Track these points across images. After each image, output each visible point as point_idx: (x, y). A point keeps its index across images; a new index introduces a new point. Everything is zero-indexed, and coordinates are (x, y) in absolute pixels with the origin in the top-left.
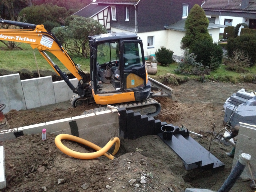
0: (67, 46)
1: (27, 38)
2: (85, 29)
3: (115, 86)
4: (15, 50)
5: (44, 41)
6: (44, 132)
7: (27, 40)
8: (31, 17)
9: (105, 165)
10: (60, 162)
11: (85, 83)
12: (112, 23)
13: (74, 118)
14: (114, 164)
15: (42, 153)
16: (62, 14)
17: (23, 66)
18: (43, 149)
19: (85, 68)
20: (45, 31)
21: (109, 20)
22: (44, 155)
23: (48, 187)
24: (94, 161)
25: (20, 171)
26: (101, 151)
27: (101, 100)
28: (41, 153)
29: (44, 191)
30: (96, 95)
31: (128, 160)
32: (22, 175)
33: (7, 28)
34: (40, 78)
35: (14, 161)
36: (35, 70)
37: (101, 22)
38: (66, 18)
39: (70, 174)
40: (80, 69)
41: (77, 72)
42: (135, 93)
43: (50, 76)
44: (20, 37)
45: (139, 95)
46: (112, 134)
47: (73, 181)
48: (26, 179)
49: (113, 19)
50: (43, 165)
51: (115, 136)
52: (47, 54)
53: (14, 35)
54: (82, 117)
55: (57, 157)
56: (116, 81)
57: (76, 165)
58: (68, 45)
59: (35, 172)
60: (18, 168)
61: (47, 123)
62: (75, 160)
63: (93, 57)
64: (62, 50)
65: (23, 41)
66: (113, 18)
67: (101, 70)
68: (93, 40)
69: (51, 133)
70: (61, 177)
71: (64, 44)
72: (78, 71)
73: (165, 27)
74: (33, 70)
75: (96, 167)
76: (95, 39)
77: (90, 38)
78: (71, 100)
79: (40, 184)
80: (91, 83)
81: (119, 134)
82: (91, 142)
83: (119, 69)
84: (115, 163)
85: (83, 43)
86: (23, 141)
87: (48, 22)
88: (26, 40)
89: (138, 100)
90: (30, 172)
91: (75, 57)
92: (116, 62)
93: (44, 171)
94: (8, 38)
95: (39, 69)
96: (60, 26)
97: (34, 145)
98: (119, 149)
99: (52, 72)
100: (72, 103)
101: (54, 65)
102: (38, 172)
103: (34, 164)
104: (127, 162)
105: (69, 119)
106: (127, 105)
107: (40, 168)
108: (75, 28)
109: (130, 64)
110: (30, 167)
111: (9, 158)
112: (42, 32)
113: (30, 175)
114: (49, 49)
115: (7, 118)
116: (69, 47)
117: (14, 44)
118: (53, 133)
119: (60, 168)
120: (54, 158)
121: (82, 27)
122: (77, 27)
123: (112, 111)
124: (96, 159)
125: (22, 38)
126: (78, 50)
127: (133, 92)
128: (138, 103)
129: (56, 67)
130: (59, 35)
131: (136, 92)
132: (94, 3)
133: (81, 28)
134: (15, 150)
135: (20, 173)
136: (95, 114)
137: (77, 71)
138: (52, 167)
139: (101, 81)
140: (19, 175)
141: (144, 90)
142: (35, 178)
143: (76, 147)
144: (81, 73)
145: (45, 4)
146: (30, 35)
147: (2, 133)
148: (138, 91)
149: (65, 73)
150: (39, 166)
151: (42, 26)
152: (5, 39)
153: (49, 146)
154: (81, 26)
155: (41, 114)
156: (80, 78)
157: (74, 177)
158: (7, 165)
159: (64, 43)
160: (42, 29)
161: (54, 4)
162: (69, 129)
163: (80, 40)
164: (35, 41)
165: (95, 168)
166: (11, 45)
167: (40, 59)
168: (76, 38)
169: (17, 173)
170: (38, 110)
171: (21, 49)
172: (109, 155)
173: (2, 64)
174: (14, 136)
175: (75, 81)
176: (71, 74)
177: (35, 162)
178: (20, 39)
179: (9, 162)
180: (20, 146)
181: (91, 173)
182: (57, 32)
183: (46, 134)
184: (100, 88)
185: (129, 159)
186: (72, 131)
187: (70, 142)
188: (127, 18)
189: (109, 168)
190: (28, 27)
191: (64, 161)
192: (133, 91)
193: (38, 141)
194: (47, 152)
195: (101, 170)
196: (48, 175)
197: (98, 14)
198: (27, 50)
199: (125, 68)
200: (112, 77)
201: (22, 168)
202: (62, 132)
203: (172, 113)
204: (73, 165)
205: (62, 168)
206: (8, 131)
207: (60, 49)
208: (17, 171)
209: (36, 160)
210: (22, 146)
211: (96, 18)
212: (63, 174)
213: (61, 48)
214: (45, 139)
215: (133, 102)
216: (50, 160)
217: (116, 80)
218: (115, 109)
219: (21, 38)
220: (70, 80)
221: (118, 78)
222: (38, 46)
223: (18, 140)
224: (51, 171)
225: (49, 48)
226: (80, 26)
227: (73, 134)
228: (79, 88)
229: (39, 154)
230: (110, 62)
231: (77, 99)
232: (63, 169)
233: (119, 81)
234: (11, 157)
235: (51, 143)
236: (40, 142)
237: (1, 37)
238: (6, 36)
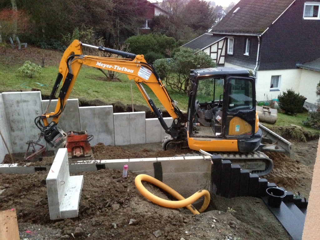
0: (168, 81)
2: (191, 62)
3: (214, 131)
4: (113, 81)
5: (141, 72)
6: (126, 168)
7: (125, 70)
8: (135, 47)
9: (185, 217)
10: (136, 203)
11: (180, 122)
12: (227, 57)
13: (160, 159)
14: (195, 218)
15: (120, 190)
16: (169, 45)
18: (122, 186)
21: (223, 54)
22: (121, 193)
23: (119, 225)
24: (174, 211)
25: (94, 204)
27: (195, 145)
28: (118, 190)
29: (113, 228)
30: (191, 138)
31: (213, 217)
32: (96, 208)
33: (109, 56)
35: (91, 192)
36: (130, 103)
38: (174, 50)
40: (176, 106)
42: (238, 142)
43: (144, 112)
45: (244, 145)
46: (201, 186)
47: (146, 225)
48: (98, 213)
49: (228, 53)
50: (118, 203)
51: (205, 188)
52: (144, 87)
53: (113, 64)
54: (168, 160)
55: (134, 198)
56: (216, 125)
58: (170, 79)
59: (109, 208)
60: (93, 200)
61: (130, 159)
62: (153, 205)
63: (192, 93)
64: (160, 83)
65: (121, 71)
66: (229, 51)
67: (201, 111)
68: (194, 74)
69: (133, 172)
70: (133, 217)
71: (166, 78)
72: (174, 108)
73: (298, 65)
74: (128, 104)
75: (174, 217)
76: (197, 73)
80: (187, 124)
81: (210, 187)
82: (176, 190)
85: (187, 78)
86: (104, 175)
87: (151, 53)
89: (242, 152)
90: (104, 207)
92: (219, 102)
93: (119, 209)
96: (164, 58)
97: (114, 180)
98: (207, 206)
101: (148, 99)
102: (112, 209)
103: (110, 199)
104: (212, 219)
105: (154, 159)
106: (227, 155)
107: (115, 205)
108: (180, 61)
110: (105, 202)
111: (87, 189)
113: (103, 209)
114: (146, 82)
115: (93, 151)
116: (170, 82)
117: (113, 75)
118: (135, 172)
119: (135, 210)
120: (131, 197)
121: (187, 60)
122: (182, 59)
123: (204, 157)
124: (176, 209)
125: (120, 68)
127: (237, 140)
128: (242, 155)
129: (150, 102)
130: (161, 67)
131: (240, 141)
132: (209, 33)
133: (186, 61)
134: (94, 182)
135: (94, 206)
136: (184, 158)
137: (173, 108)
138: (127, 207)
139: (199, 123)
140: (92, 207)
141: (250, 140)
142: (107, 214)
143: (158, 192)
144: (176, 111)
145: (153, 33)
146: (128, 65)
148: (242, 140)
149: (159, 109)
150: (114, 203)
151: (142, 56)
152: (103, 67)
153: (129, 185)
154: (187, 59)
156: (175, 116)
158: (84, 195)
162: (152, 170)
163: (183, 75)
164: (132, 72)
165: (172, 218)
166: (110, 75)
168: (180, 72)
169: (91, 205)
171: (120, 81)
172: (194, 210)
174: (96, 168)
175: (170, 121)
177: (111, 197)
178: (117, 69)
179: (86, 192)
180: (100, 178)
181: (167, 221)
182: (159, 64)
183: (127, 170)
184: (196, 131)
185: (216, 217)
186: (155, 173)
187: (151, 186)
188: (247, 52)
189: (189, 221)
190: (128, 56)
191: (141, 203)
192: (237, 139)
193: (118, 178)
194: (125, 191)
195: (179, 221)
196: (122, 214)
197: (210, 47)
198: (125, 82)
199: (229, 110)
200: (213, 119)
201: (97, 200)
202: (145, 173)
203: (290, 176)
204: (149, 209)
205: (137, 210)
206: (91, 162)
207: (157, 82)
208: (92, 203)
209: (113, 195)
210: (102, 180)
212: (136, 215)
213: (158, 80)
214: (126, 176)
215: (235, 153)
216: (127, 199)
217: (217, 123)
218: (208, 156)
221: (220, 120)
222: (135, 77)
224: (125, 210)
225: (146, 80)
226: (185, 59)
227: (156, 177)
228: (172, 128)
229: (116, 190)
230: (213, 102)
232: (138, 211)
233: (220, 124)
234: (88, 188)
235: (131, 181)
236: (120, 179)
237: (100, 65)
238: (105, 65)
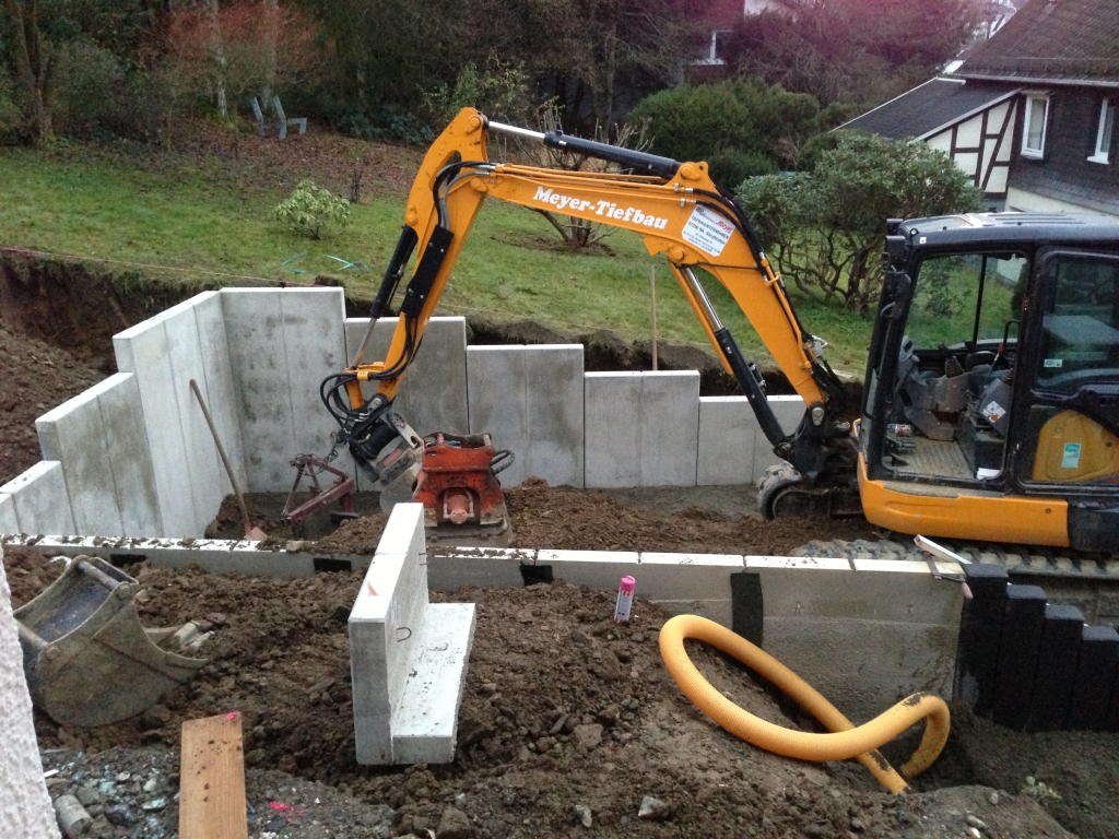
0: (786, 257)
1: (638, 212)
2: (883, 187)
3: (971, 458)
4: (587, 254)
5: (696, 227)
6: (627, 587)
7: (635, 220)
8: (669, 130)
9: (855, 809)
10: (662, 729)
11: (833, 419)
12: (1021, 169)
13: (756, 562)
14: (897, 817)
15: (605, 671)
16: (796, 121)
17: (603, 319)
18: (611, 656)
19: (848, 357)
20: (709, 186)
21: (1005, 154)
22: (609, 681)
23: (600, 815)
24: (811, 774)
25: (512, 717)
26: (850, 737)
27: (889, 509)
28: (599, 670)
29: (581, 823)
30: (873, 482)
31: (972, 818)
32: (516, 733)
33: (576, 168)
34: (655, 373)
35: (499, 670)
36: (644, 337)
37: (966, 164)
38: (809, 142)
39: (693, 790)
40: (820, 357)
41: (804, 369)
42: (1071, 510)
43: (696, 373)
44: (614, 205)
45: (1095, 526)
46: (914, 675)
47: (702, 826)
48: (525, 754)
49: (1025, 151)
50: (599, 719)
51: (927, 689)
52: (700, 280)
53: (594, 198)
54: (789, 566)
55: (656, 704)
56: (983, 437)
57: (726, 763)
58: (795, 250)
59: (565, 738)
60: (508, 701)
61: (643, 554)
62: (727, 742)
63: (888, 311)
64: (762, 271)
65: (620, 221)
66: (1029, 146)
67: (920, 378)
68: (903, 237)
69: (653, 602)
70: (655, 790)
71: (778, 247)
72: (813, 363)
74: (637, 338)
75: (813, 802)
76: (913, 233)
77: (895, 229)
78: (758, 485)
79: (570, 791)
80: (858, 428)
81: (950, 684)
82: (811, 684)
83: (1008, 382)
84: (905, 813)
85: (859, 247)
86: (547, 606)
87: (730, 153)
88: (631, 218)
89: (1082, 548)
90: (545, 732)
91: (813, 307)
92: (1000, 349)
93: (599, 745)
94: (568, 204)
95: (657, 335)
96: (775, 173)
97: (584, 629)
98: (937, 753)
99: (703, 353)
100: (760, 497)
101: (716, 326)
102: (575, 741)
103: (567, 703)
104: (965, 827)
105: (734, 561)
106: (1020, 558)
107: (584, 728)
108: (839, 185)
109: (1069, 366)
110: (549, 712)
111: (485, 655)
112: (697, 192)
113: (543, 742)
114: (712, 263)
115: (510, 506)
116: (795, 261)
117: (588, 231)
118: (659, 604)
119: (660, 755)
120: (643, 703)
121: (868, 181)
122: (845, 178)
123: (933, 568)
124: (817, 763)
125: (617, 212)
126: (830, 275)
127: (1065, 504)
128: (1084, 562)
129: (723, 337)
130: (765, 206)
131: (1081, 505)
132: (950, 76)
133: (861, 185)
134: (512, 630)
135: (510, 724)
136: (852, 565)
137: (808, 364)
138: (630, 740)
139: (909, 423)
140: (505, 730)
142: (557, 762)
143: (742, 687)
144: (822, 377)
145: (734, 80)
146: (645, 200)
147: (482, 555)
148: (1088, 504)
149: (754, 367)
150: (581, 719)
151: (701, 168)
152: (559, 207)
153: (636, 651)
154: (866, 177)
155: (632, 519)
156: (816, 396)
157: (710, 808)
158: (475, 678)
159: (779, 242)
160: (697, 180)
161: (771, 82)
162: (725, 600)
163: (847, 235)
164: (662, 227)
165: (803, 805)
166: (577, 232)
167: (672, 297)
168: (834, 224)
169: (499, 719)
170: (623, 500)
171: (609, 252)
172: (884, 767)
173: (532, 299)
174: (519, 578)
175: (790, 407)
176: (781, 373)
177: (571, 697)
178: (609, 215)
179: (482, 669)
180: (532, 618)
181: (785, 818)
182: (759, 197)
183: (631, 597)
184: (895, 456)
185: (980, 818)
186: (735, 613)
187: (718, 659)
188: (1102, 150)
189: (873, 825)
190: (650, 167)
191: (682, 729)
192: (1066, 498)
193: (597, 620)
194: (623, 674)
195: (833, 823)
196: (611, 766)
197: (955, 128)
198: (629, 257)
199: (1042, 382)
200: (967, 414)
201: (522, 705)
202: (695, 609)
204: (713, 758)
205: (666, 757)
206: (502, 553)
207: (755, 265)
208: (503, 713)
209: (578, 690)
210: (539, 624)
211: (942, 144)
212: (666, 780)
213: (758, 260)
214: (627, 618)
215: (1052, 552)
216: (628, 709)
217: (985, 430)
218: (951, 564)
219: (616, 208)
220: (770, 398)
221: (996, 423)
222: (671, 245)
223: (529, 597)
224: (622, 754)
225: (710, 255)
226: (859, 176)
227: (737, 628)
228: (803, 438)
229: (591, 671)
230: (971, 346)
231: (786, 485)
232: (672, 762)
233: (999, 436)
234: (491, 652)
235: (646, 639)
236: (604, 625)
237: (545, 200)
238: (564, 198)
